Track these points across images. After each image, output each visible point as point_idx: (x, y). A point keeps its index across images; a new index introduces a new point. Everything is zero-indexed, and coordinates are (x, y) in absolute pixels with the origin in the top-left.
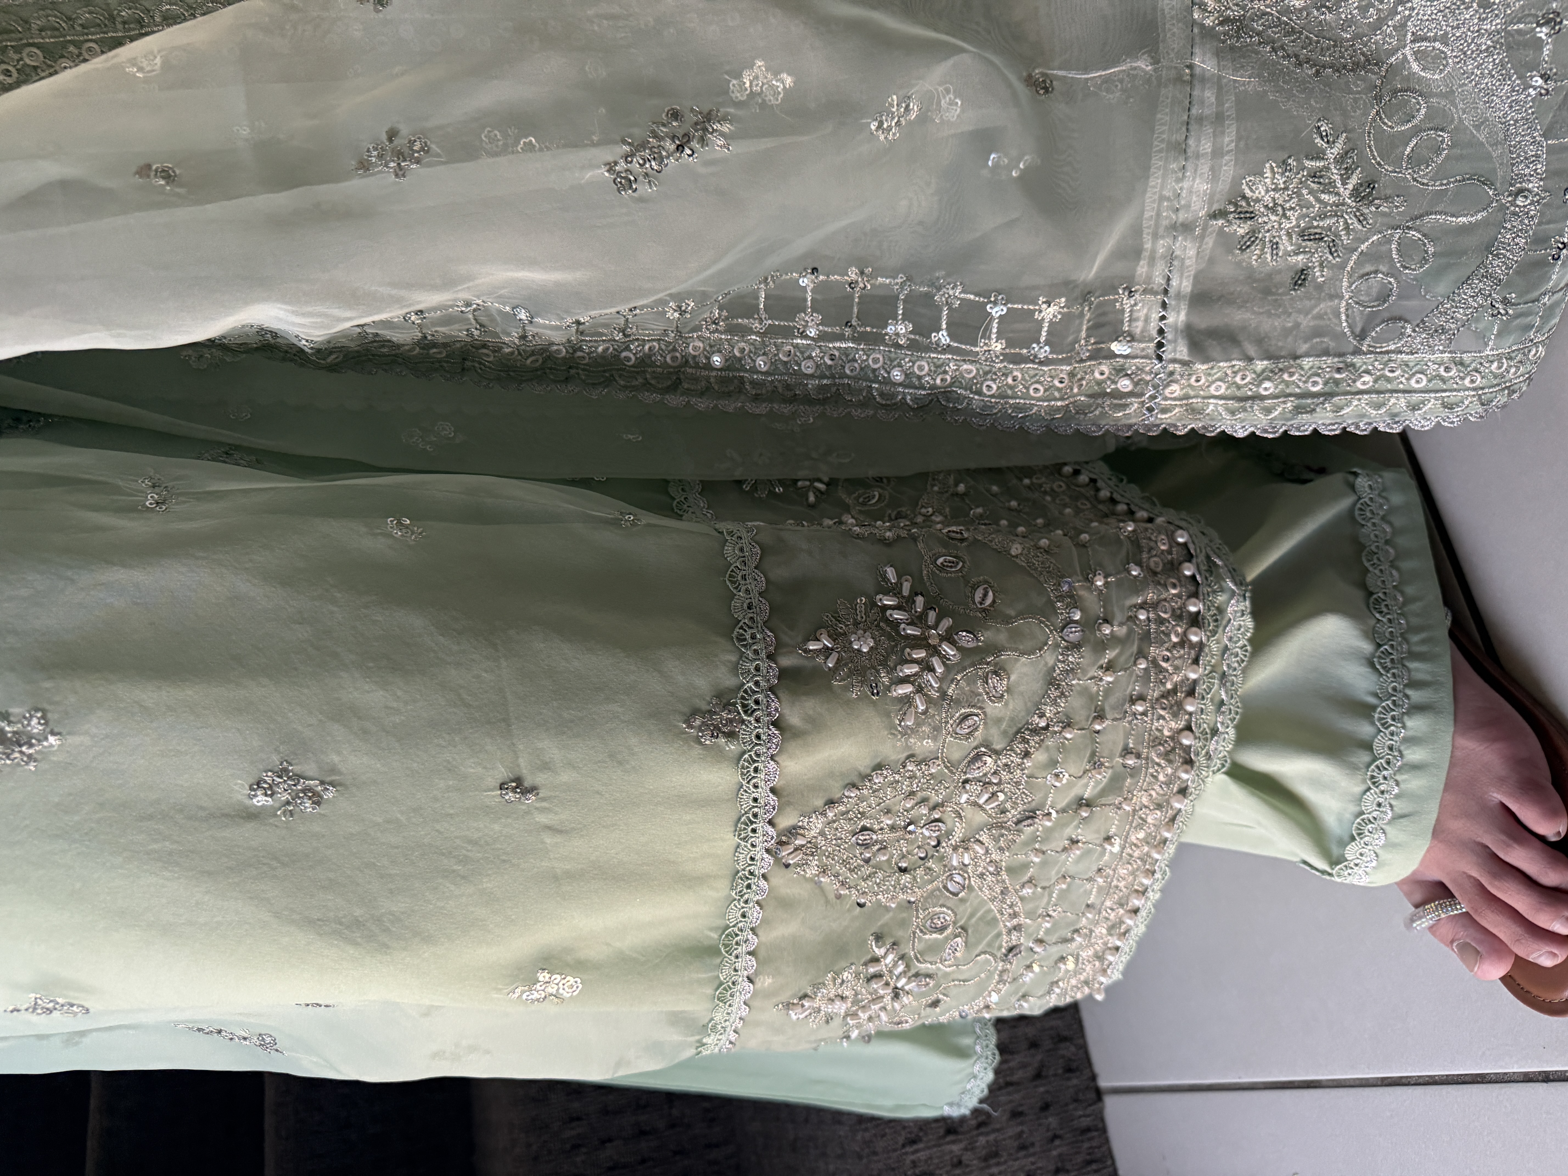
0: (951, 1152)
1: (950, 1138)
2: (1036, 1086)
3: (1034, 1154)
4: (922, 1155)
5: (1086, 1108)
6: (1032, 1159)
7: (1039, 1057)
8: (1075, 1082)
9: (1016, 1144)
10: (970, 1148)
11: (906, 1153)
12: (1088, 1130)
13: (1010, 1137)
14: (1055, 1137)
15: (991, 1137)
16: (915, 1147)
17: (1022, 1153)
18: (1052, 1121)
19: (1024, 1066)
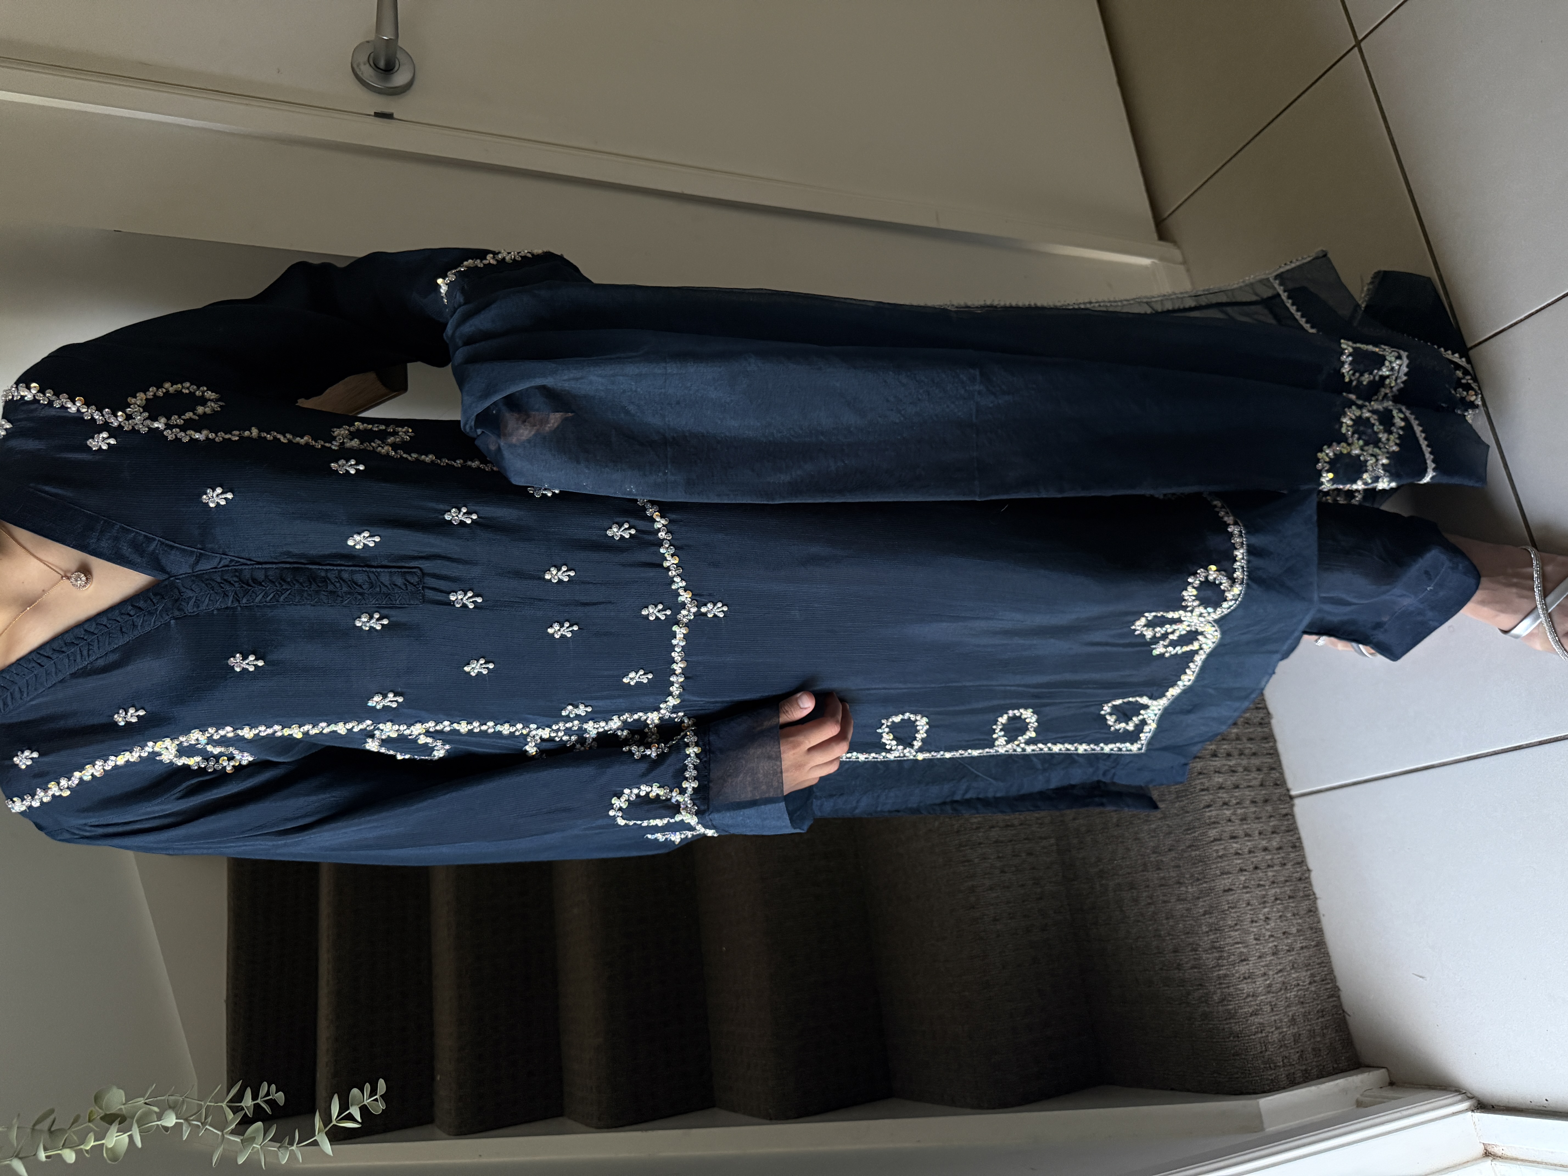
0: (1225, 814)
1: (1225, 807)
2: (1261, 790)
3: (1262, 822)
4: (1214, 813)
5: (1284, 804)
6: (1262, 825)
7: (1261, 776)
8: (1278, 791)
9: (1254, 816)
10: (1234, 814)
11: (1205, 812)
12: (1286, 815)
13: (1251, 812)
14: (1271, 817)
15: (1243, 810)
16: (1210, 809)
17: (1257, 821)
18: (1269, 808)
19: (1256, 779)
